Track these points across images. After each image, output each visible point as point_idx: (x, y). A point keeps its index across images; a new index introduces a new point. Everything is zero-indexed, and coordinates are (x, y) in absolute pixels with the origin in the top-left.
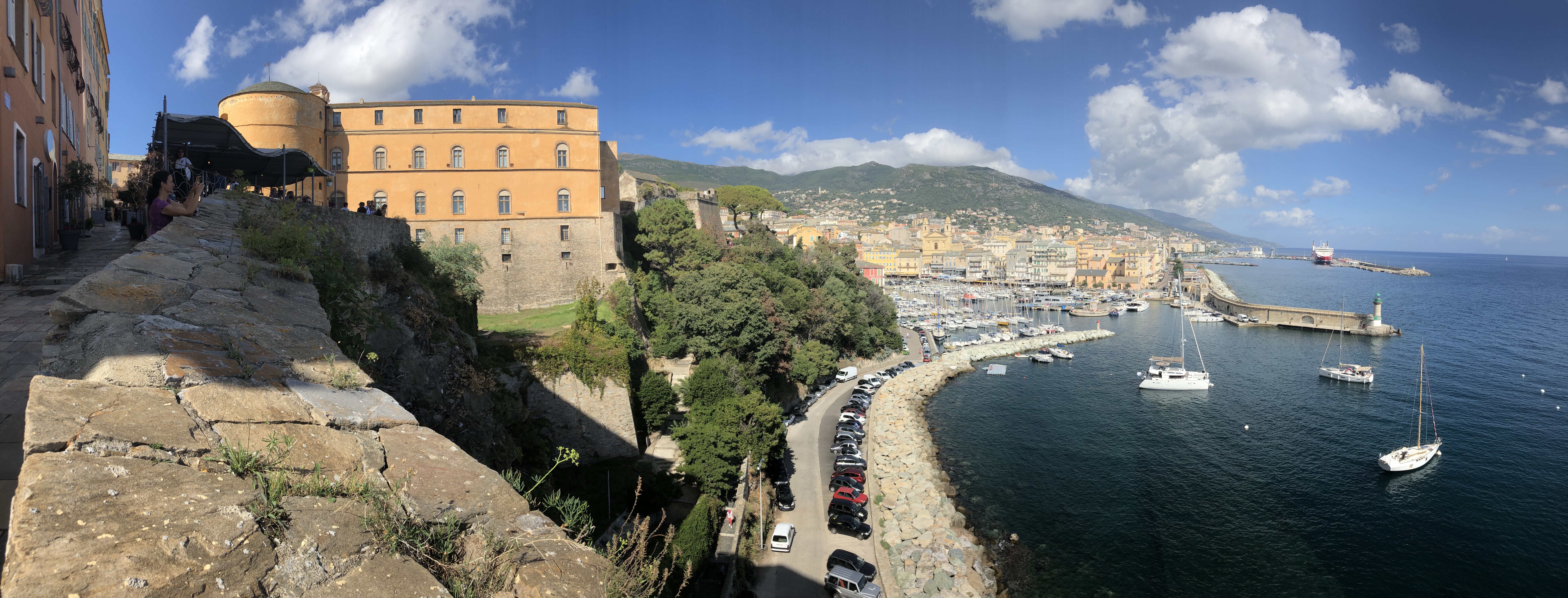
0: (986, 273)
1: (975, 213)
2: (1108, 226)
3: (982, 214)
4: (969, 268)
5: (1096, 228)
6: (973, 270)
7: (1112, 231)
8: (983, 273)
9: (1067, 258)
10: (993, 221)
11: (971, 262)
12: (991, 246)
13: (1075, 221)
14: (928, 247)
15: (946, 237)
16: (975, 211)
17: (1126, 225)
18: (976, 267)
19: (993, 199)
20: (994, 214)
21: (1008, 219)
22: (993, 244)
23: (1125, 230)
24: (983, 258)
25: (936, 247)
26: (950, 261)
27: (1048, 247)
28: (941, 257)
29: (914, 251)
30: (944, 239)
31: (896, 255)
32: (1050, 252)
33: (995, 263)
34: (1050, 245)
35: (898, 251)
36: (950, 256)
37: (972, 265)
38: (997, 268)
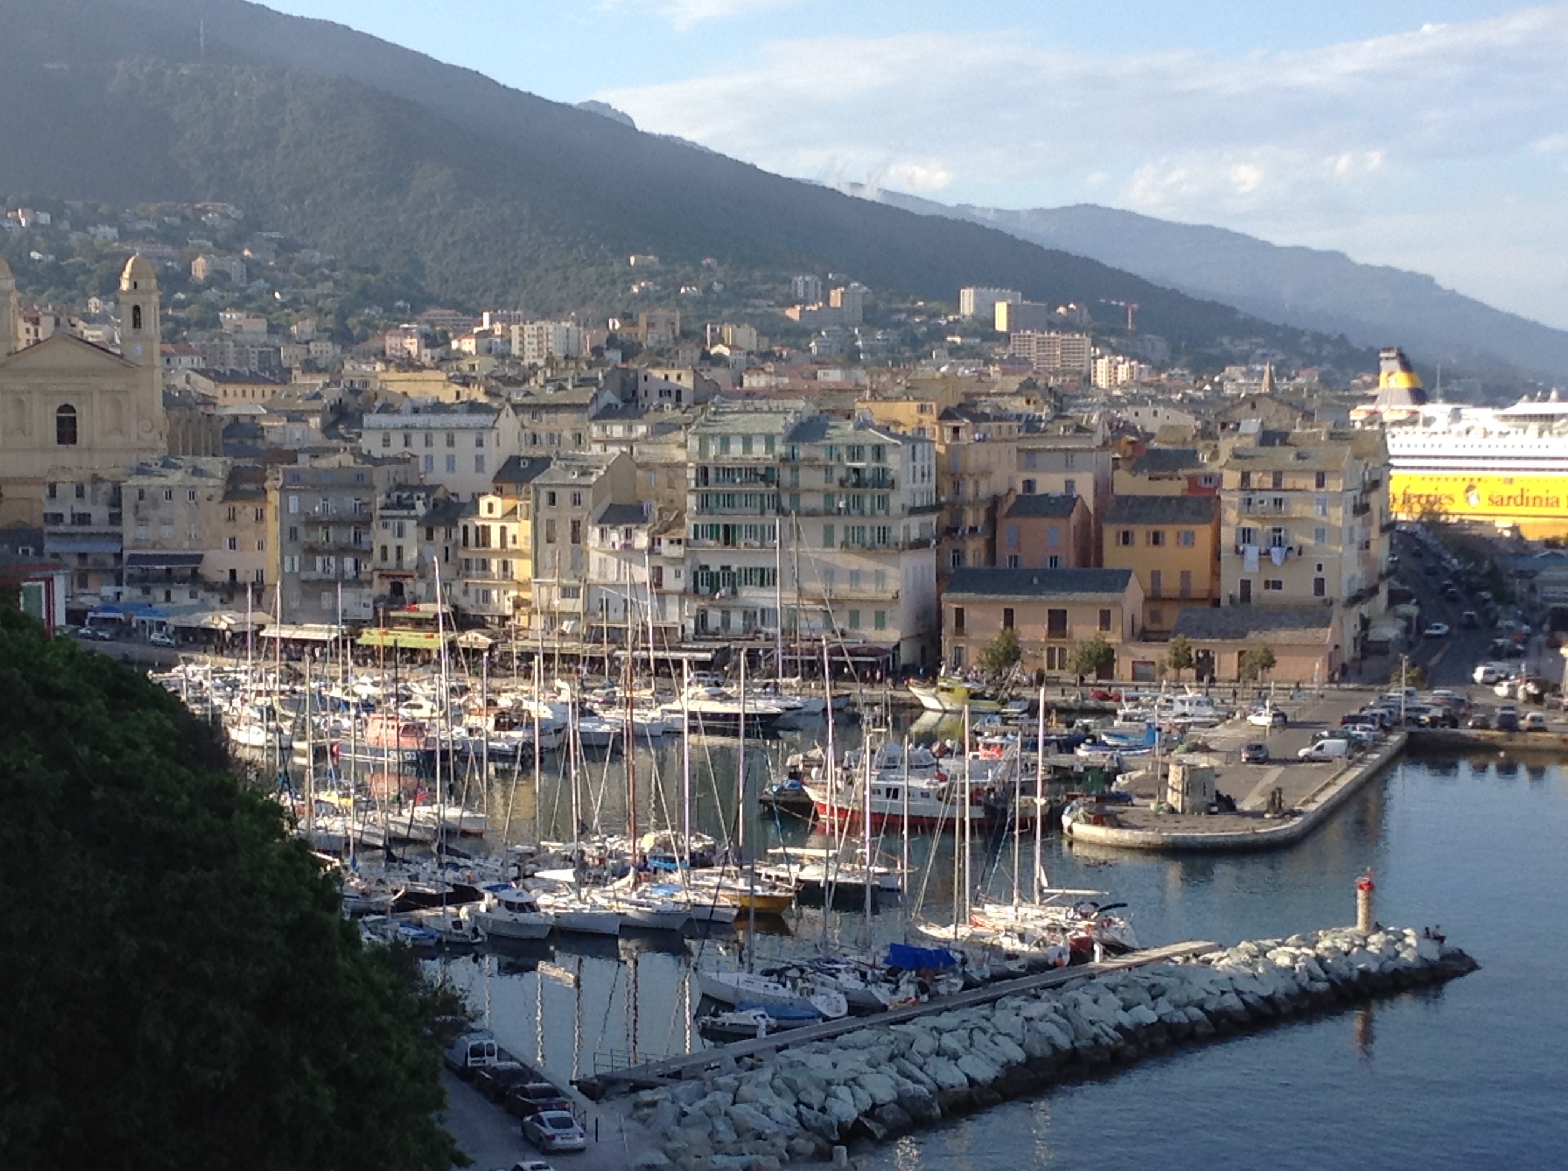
0: (398, 592)
4: (296, 563)
6: (318, 571)
8: (379, 592)
9: (894, 505)
11: (308, 526)
12: (408, 434)
14: (12, 431)
15: (129, 370)
17: (971, 301)
18: (340, 554)
24: (379, 503)
25: (68, 429)
26: (166, 513)
27: (776, 443)
28: (106, 490)
30: (117, 384)
32: (796, 469)
33: (449, 531)
34: (784, 431)
36: (168, 489)
37: (317, 540)
38: (462, 564)
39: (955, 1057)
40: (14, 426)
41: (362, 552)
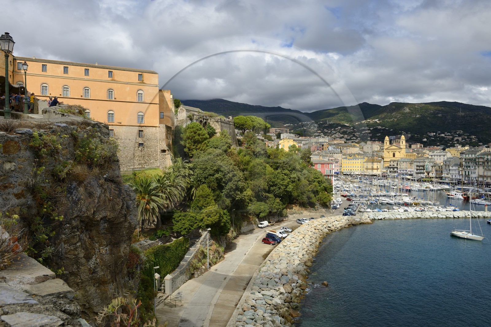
0: (428, 174)
6: (418, 171)
19: (460, 125)
24: (426, 163)
25: (394, 155)
26: (403, 165)
27: (476, 155)
28: (396, 162)
29: (377, 158)
30: (400, 150)
31: (365, 160)
32: (478, 158)
33: (435, 167)
34: (478, 154)
35: (366, 158)
36: (403, 162)
37: (418, 168)
38: (436, 171)
40: (388, 155)
41: (424, 169)
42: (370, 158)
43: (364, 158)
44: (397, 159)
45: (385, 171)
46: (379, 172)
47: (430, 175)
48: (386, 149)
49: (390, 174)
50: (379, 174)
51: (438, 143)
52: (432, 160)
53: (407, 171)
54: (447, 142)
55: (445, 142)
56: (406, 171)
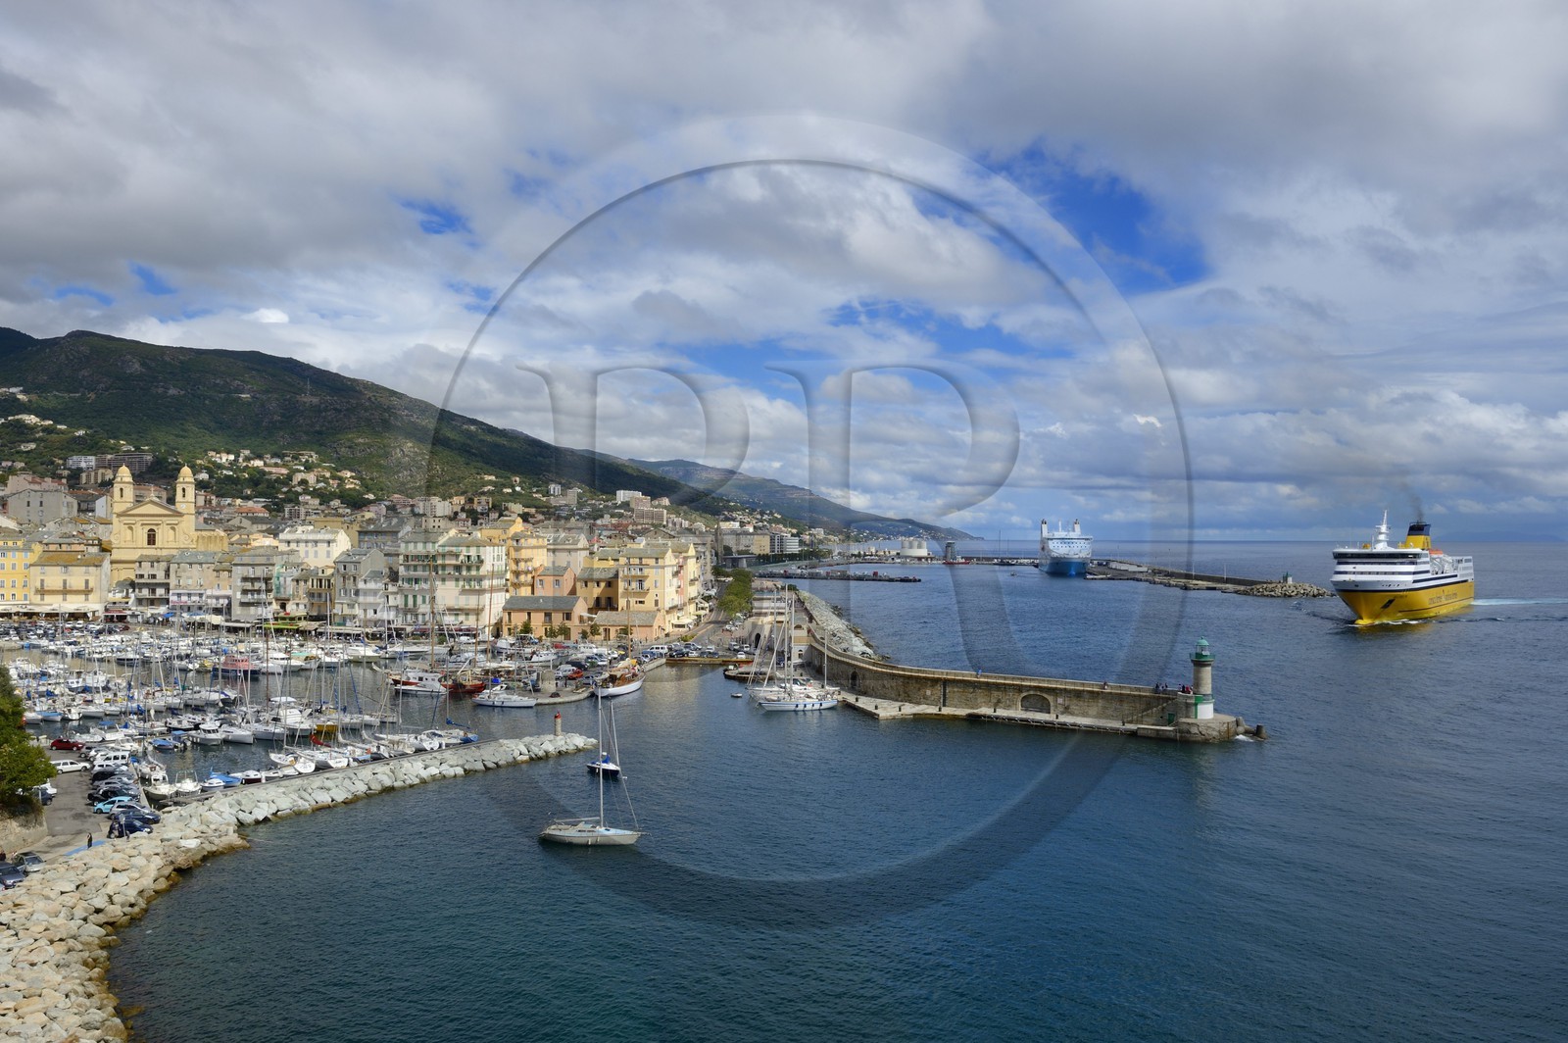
0: (283, 606)
1: (258, 463)
2: (580, 496)
3: (276, 465)
4: (239, 595)
5: (553, 501)
6: (249, 598)
7: (588, 509)
8: (275, 606)
9: (483, 571)
10: (304, 482)
11: (245, 579)
12: (298, 542)
13: (505, 486)
14: (127, 540)
15: (180, 514)
16: (260, 457)
17: (622, 495)
18: (259, 592)
19: (306, 433)
20: (309, 468)
21: (341, 479)
22: (304, 537)
23: (620, 507)
24: (276, 570)
25: (151, 539)
26: (188, 574)
27: (437, 545)
28: (164, 565)
29: (82, 548)
30: (174, 521)
31: (32, 557)
32: (444, 556)
33: (306, 581)
34: (442, 540)
35: (38, 548)
36: (191, 564)
37: (248, 586)
38: (311, 595)
39: (329, 789)
40: (129, 538)
41: (269, 591)
42: (52, 548)
43: (27, 549)
44: (164, 553)
45: (119, 596)
46: (94, 605)
47: (290, 607)
48: (119, 515)
49: (140, 608)
50: (94, 612)
51: (249, 488)
52: (292, 559)
53: (204, 598)
54: (274, 488)
55: (268, 487)
56: (201, 595)
